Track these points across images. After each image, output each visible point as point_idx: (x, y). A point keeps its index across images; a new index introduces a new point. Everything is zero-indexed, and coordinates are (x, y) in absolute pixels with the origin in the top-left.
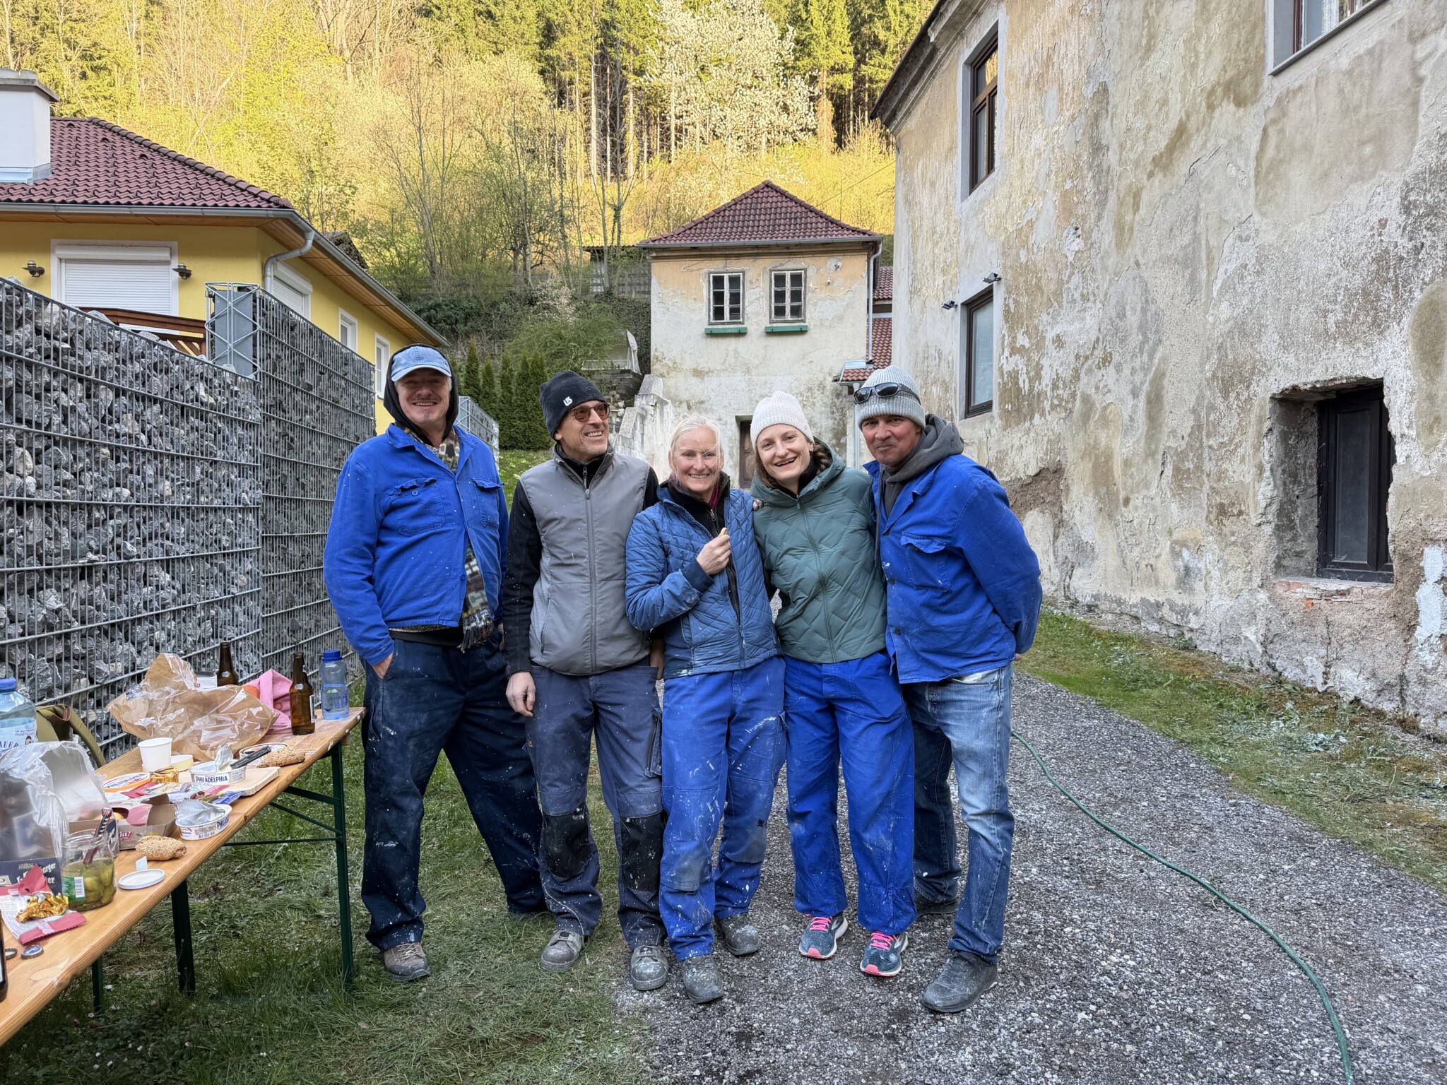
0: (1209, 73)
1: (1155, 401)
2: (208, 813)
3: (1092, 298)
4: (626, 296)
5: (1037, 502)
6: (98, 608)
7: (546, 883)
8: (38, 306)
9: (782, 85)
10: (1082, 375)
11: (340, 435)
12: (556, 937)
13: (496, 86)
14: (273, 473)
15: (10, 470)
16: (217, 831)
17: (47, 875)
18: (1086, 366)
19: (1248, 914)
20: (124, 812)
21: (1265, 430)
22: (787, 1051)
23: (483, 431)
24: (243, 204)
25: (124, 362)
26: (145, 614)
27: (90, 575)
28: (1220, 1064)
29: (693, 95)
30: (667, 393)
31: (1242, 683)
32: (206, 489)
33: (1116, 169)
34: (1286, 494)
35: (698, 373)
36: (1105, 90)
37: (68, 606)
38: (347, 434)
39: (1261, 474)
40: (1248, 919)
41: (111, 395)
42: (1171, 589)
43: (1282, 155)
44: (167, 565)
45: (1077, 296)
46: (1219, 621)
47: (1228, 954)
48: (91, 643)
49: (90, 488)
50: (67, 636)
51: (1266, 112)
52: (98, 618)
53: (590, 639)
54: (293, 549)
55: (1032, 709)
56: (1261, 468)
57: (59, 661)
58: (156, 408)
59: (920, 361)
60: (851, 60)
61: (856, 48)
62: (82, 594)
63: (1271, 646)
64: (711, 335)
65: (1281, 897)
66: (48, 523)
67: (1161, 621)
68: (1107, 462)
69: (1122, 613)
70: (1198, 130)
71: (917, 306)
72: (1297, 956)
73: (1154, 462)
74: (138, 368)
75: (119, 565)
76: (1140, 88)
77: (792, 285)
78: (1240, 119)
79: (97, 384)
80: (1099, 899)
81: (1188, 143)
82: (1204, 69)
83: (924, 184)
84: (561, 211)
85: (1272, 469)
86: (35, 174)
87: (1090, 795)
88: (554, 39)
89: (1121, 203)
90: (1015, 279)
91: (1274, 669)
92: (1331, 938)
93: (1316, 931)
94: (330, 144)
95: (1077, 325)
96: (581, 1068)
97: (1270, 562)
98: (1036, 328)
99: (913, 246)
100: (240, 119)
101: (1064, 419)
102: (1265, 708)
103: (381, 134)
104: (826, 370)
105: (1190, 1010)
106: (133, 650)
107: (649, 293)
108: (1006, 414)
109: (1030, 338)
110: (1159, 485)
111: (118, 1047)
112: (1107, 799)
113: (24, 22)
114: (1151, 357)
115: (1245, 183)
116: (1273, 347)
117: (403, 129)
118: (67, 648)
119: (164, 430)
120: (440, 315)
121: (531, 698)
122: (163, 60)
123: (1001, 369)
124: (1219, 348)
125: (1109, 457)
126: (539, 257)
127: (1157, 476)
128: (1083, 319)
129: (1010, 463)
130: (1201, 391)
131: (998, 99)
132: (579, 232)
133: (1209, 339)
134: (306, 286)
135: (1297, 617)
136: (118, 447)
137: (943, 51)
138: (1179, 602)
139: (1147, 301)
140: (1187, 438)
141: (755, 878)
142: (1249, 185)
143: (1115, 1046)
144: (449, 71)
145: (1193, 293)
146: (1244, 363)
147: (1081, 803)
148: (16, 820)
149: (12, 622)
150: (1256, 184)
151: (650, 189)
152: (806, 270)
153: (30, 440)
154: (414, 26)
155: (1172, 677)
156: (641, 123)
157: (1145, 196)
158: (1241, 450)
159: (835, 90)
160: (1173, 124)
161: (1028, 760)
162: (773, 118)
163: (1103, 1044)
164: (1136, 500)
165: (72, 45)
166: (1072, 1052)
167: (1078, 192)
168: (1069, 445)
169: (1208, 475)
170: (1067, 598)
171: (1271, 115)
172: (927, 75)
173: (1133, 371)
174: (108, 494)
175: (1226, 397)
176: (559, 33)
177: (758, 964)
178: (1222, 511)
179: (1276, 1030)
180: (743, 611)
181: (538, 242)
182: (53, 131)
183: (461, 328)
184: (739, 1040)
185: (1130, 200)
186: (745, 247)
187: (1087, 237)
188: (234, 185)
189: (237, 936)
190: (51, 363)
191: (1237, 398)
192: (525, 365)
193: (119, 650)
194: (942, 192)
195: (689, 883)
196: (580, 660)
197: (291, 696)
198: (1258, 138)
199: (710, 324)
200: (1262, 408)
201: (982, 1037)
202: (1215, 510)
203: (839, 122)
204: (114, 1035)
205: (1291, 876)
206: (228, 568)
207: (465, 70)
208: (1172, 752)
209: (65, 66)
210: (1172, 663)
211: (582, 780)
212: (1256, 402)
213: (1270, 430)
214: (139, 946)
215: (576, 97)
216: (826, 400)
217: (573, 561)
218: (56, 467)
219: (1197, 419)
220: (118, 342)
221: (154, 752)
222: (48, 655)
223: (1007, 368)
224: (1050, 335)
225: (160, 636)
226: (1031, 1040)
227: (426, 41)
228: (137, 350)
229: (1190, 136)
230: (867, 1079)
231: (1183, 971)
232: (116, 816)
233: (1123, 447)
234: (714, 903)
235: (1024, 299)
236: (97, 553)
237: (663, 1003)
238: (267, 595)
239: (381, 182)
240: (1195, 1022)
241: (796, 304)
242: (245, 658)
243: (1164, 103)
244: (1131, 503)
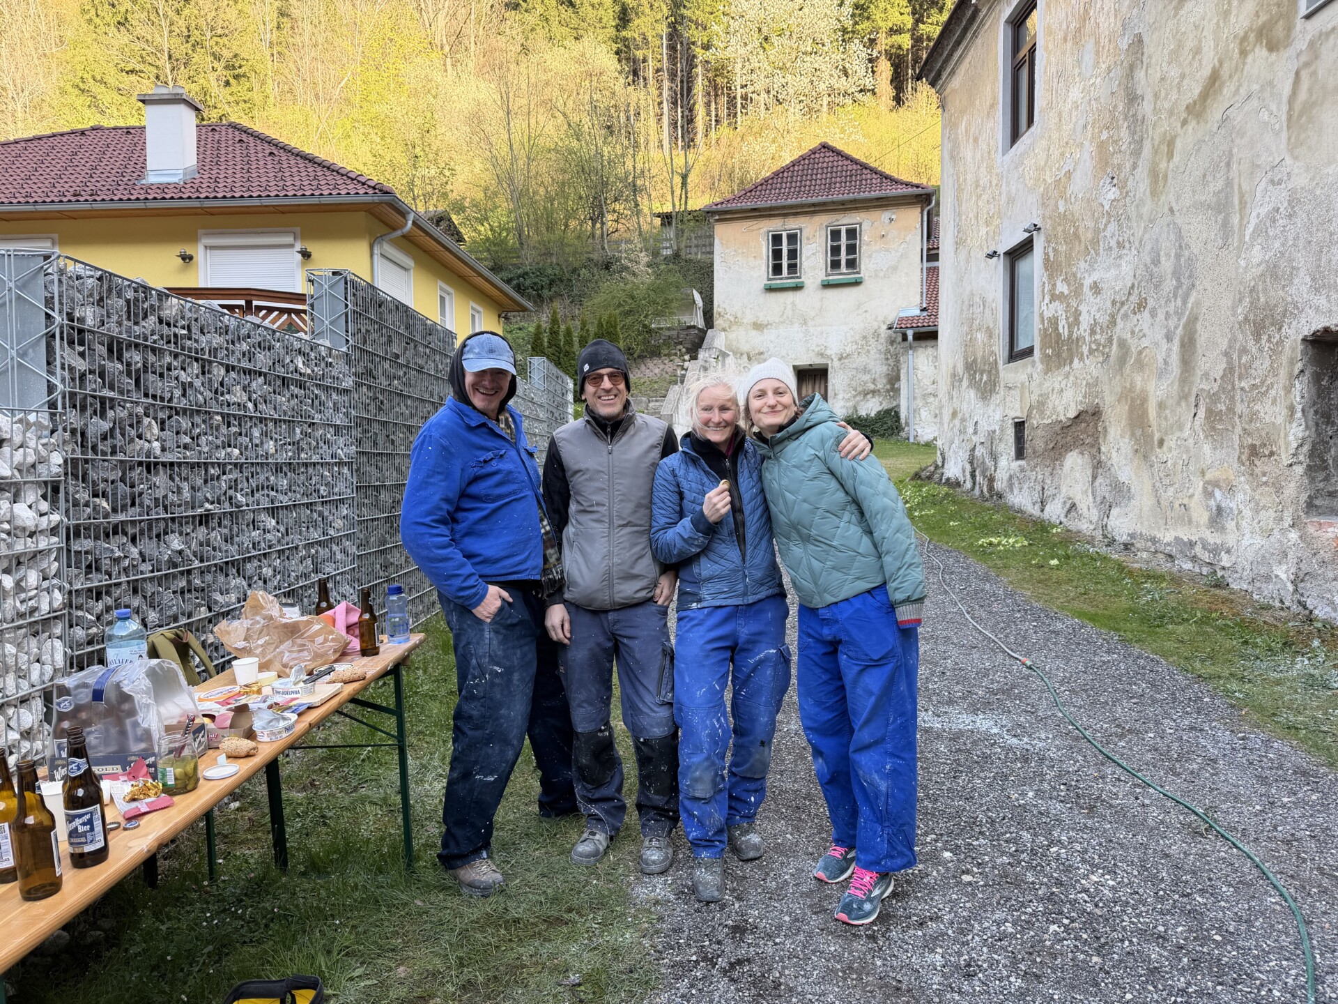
0: (1242, 20)
1: (1188, 345)
2: (278, 720)
3: (1127, 245)
4: (692, 257)
5: (1077, 444)
6: (214, 549)
7: (578, 789)
8: (160, 300)
9: (841, 49)
10: (1119, 320)
11: (426, 396)
12: (585, 835)
13: (574, 69)
14: (366, 431)
15: (140, 437)
16: (284, 735)
17: (149, 766)
18: (1122, 311)
19: (1237, 843)
20: (212, 717)
21: (1296, 372)
22: (776, 944)
23: (558, 388)
24: (353, 192)
25: (233, 343)
26: (254, 553)
27: (207, 522)
28: (1182, 979)
29: (757, 65)
30: (729, 347)
31: (1270, 620)
32: (305, 447)
33: (1150, 118)
34: (1319, 434)
35: (758, 326)
36: (1140, 41)
37: (189, 548)
38: (432, 395)
39: (1292, 415)
40: (1237, 847)
41: (223, 371)
42: (1204, 528)
43: (1314, 98)
44: (273, 512)
45: (1113, 243)
46: (1250, 559)
47: (1210, 879)
48: (209, 578)
49: (206, 449)
50: (189, 572)
51: (1298, 55)
52: (214, 558)
53: (608, 578)
54: (385, 497)
55: (1055, 643)
56: (1292, 409)
57: (182, 593)
58: (261, 380)
59: (965, 308)
60: (909, 21)
61: (914, 8)
62: (200, 537)
63: (1302, 585)
64: (770, 289)
65: (1275, 828)
66: (172, 478)
67: (1194, 559)
68: (1142, 404)
69: (1156, 552)
70: (1230, 76)
71: (962, 257)
72: (1280, 884)
73: (1188, 405)
74: (245, 347)
75: (231, 514)
76: (1174, 37)
77: (848, 239)
78: (1272, 64)
79: (210, 362)
80: (1090, 823)
81: (1221, 88)
82: (1237, 16)
83: (968, 140)
84: (634, 182)
85: (1303, 411)
86: (185, 174)
87: (1098, 725)
88: (628, 21)
89: (1156, 152)
90: (1054, 228)
91: (1305, 607)
92: (1319, 869)
93: (1304, 861)
94: (432, 132)
95: (1113, 272)
96: (595, 948)
97: (1302, 502)
98: (1075, 275)
99: (958, 199)
100: (356, 114)
101: (1102, 363)
102: (1290, 646)
103: (476, 119)
104: (881, 318)
105: (1161, 928)
106: (244, 583)
107: (712, 253)
108: (1046, 359)
109: (1069, 285)
110: (1192, 427)
111: (224, 911)
112: (1114, 730)
113: (178, 41)
114: (1185, 302)
115: (1277, 127)
116: (1305, 289)
117: (494, 115)
118: (189, 582)
119: (268, 398)
120: (528, 282)
121: (567, 626)
122: (291, 65)
123: (1041, 315)
124: (1251, 291)
125: (1144, 400)
126: (615, 225)
127: (1191, 418)
128: (1119, 266)
129: (1051, 406)
130: (1233, 334)
131: (1039, 54)
132: (650, 200)
133: (1241, 283)
134: (409, 262)
135: (1328, 557)
136: (228, 415)
137: (984, 11)
138: (1211, 541)
139: (1181, 246)
140: (1219, 381)
141: (760, 791)
142: (1281, 130)
143: (1082, 956)
144: (534, 58)
145: (1226, 237)
146: (1275, 306)
147: (1087, 733)
148: (128, 722)
149: (144, 561)
150: (1289, 128)
151: (716, 155)
152: (860, 224)
153: (155, 411)
154: (504, 20)
155: (1199, 615)
156: (709, 94)
157: (1179, 144)
158: (1272, 392)
159: (894, 51)
160: (1206, 71)
161: (1043, 691)
162: (833, 81)
163: (1070, 955)
164: (1170, 442)
165: (217, 57)
166: (1038, 960)
167: (1116, 142)
168: (1106, 388)
169: (1240, 417)
170: (1105, 536)
171: (1304, 58)
172: (969, 35)
173: (1168, 316)
174: (222, 454)
175: (1258, 340)
176: (633, 16)
177: (760, 868)
178: (1254, 451)
179: (1246, 951)
180: (748, 553)
181: (614, 211)
182: (199, 136)
183: (546, 293)
184: (734, 932)
185: (1164, 148)
186: (802, 206)
187: (1122, 186)
188: (345, 175)
189: (325, 824)
190: (172, 347)
191: (1269, 341)
192: (600, 325)
193: (233, 584)
194: (985, 147)
195: (702, 790)
196: (600, 596)
197: (360, 623)
198: (1291, 80)
199: (769, 280)
200: (1293, 350)
201: (955, 941)
202: (1246, 451)
203: (898, 81)
204: (224, 900)
205: (1289, 809)
206: (326, 513)
207: (548, 56)
208: (1188, 687)
209: (212, 77)
210: (1201, 600)
211: (607, 702)
212: (1287, 344)
213: (1302, 371)
214: (249, 830)
215: (650, 74)
216: (880, 347)
217: (595, 509)
218: (178, 433)
219: (1230, 362)
220: (227, 326)
221: (244, 669)
222: (173, 588)
223: (1047, 314)
224: (1088, 282)
225: (267, 571)
226: (1001, 948)
227: (514, 32)
228: (244, 332)
229: (1223, 84)
230: (844, 972)
231: (1161, 893)
232: (207, 720)
233: (1158, 389)
234: (726, 811)
235: (1063, 248)
236: (212, 503)
237: (672, 897)
238: (361, 536)
239: (476, 163)
240: (1165, 939)
241: (851, 257)
242: (342, 590)
243: (1197, 51)
244: (1166, 444)
